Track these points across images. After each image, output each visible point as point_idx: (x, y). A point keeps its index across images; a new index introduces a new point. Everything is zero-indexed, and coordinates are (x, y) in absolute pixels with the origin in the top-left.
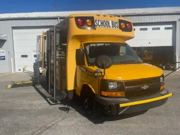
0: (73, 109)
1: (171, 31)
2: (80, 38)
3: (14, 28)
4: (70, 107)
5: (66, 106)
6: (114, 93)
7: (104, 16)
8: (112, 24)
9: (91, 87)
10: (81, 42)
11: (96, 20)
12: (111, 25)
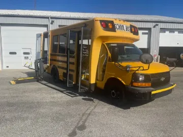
1: (147, 36)
3: (2, 25)
6: (144, 84)
7: (120, 21)
9: (121, 80)
10: (103, 42)
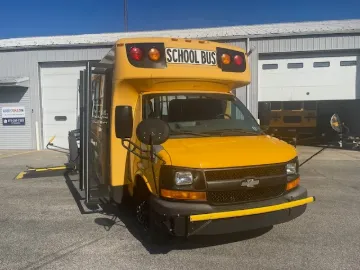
0: (121, 223)
2: (135, 84)
3: (42, 64)
4: (118, 219)
5: (110, 218)
6: (185, 194)
7: (188, 41)
8: (203, 57)
9: (146, 181)
10: (139, 92)
11: (169, 50)
12: (199, 58)
